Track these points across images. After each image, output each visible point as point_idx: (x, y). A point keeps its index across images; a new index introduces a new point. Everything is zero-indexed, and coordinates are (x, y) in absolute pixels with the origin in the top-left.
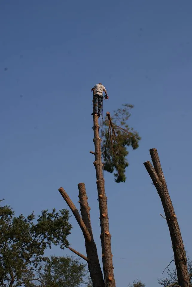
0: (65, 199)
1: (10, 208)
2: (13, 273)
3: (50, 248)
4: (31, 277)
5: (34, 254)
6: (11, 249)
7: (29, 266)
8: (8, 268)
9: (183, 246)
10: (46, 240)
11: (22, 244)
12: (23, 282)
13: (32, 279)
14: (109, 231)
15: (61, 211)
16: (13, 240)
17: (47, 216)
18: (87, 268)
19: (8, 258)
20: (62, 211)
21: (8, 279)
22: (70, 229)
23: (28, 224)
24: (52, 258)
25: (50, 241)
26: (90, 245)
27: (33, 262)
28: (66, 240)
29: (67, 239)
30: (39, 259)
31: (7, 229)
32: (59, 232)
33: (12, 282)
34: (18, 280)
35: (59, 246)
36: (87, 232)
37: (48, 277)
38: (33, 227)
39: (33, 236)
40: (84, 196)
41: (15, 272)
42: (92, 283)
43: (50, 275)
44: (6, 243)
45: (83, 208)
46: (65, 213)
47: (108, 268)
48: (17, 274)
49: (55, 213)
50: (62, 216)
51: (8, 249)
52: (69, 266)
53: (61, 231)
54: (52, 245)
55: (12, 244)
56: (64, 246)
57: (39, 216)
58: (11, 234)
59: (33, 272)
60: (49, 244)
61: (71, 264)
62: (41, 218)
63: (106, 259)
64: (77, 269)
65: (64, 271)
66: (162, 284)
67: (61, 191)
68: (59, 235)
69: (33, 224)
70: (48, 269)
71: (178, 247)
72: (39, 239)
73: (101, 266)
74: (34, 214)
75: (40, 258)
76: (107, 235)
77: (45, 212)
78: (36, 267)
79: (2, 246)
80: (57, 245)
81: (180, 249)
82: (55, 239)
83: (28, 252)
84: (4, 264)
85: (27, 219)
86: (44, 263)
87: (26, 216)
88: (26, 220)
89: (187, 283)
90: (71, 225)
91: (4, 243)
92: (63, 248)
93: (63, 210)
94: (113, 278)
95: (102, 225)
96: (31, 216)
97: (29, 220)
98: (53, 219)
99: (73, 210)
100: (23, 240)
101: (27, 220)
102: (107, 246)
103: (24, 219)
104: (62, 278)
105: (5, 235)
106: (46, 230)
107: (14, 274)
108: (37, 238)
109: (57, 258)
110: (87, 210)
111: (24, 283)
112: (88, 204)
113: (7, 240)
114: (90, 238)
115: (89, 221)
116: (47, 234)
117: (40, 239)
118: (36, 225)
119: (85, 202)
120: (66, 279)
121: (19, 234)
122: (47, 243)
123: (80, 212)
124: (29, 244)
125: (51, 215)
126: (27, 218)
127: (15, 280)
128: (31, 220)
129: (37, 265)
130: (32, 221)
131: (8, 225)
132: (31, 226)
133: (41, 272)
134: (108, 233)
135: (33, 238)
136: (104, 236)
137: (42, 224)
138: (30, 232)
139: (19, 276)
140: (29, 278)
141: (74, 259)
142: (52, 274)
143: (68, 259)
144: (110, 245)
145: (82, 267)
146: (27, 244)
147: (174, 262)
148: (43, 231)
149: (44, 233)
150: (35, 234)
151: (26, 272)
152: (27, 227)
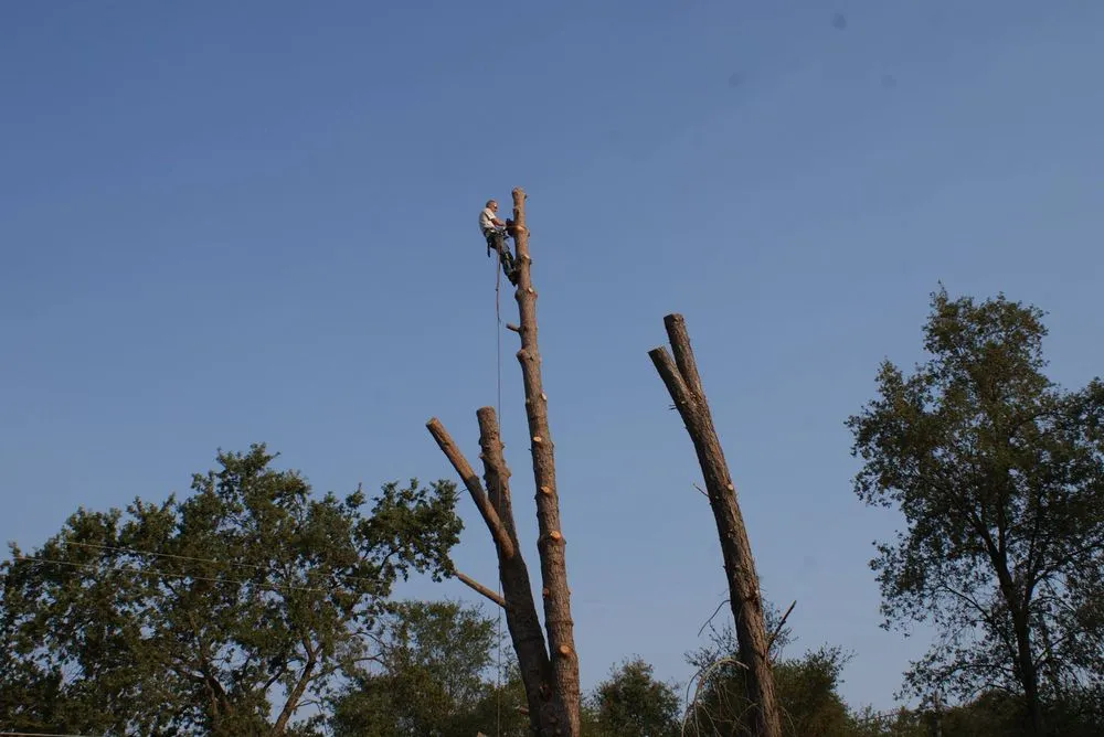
0: (443, 449)
1: (300, 478)
2: (313, 642)
3: (405, 579)
4: (359, 652)
5: (364, 595)
6: (305, 581)
7: (352, 626)
8: (298, 631)
9: (752, 563)
10: (394, 560)
11: (331, 571)
12: (337, 664)
13: (363, 657)
14: (559, 530)
15: (434, 485)
16: (309, 559)
17: (396, 500)
18: (504, 626)
19: (298, 605)
20: (438, 484)
21: (301, 659)
22: (457, 532)
23: (349, 517)
24: (408, 604)
25: (407, 563)
26: (511, 567)
27: (363, 614)
28: (447, 558)
29: (450, 555)
30: (376, 608)
31: (293, 532)
32: (428, 539)
33: (310, 666)
34: (323, 660)
35: (429, 573)
36: (504, 533)
37: (402, 654)
38: (363, 524)
39: (362, 548)
40: (493, 442)
41: (316, 639)
42: (516, 663)
43: (405, 649)
44: (291, 568)
45: (491, 471)
46: (446, 493)
47: (559, 624)
48: (322, 646)
49: (417, 491)
50: (437, 497)
51: (296, 582)
52: (454, 625)
53: (435, 536)
54: (411, 570)
55: (307, 568)
56: (440, 574)
57: (376, 499)
58: (304, 545)
59: (362, 640)
60: (403, 568)
61: (458, 620)
62: (381, 503)
63: (553, 603)
64: (476, 633)
65: (443, 639)
66: (695, 664)
67: (432, 428)
68: (429, 547)
69: (361, 517)
70: (401, 634)
71: (738, 566)
72: (377, 557)
73: (542, 620)
74: (362, 491)
75: (380, 604)
76: (556, 540)
77: (391, 486)
78: (369, 628)
79: (282, 575)
80: (423, 572)
81: (745, 571)
82: (419, 557)
83: (349, 592)
84: (287, 620)
85: (345, 505)
86: (391, 617)
87: (341, 498)
88: (341, 507)
89: (763, 658)
90: (460, 522)
91: (287, 566)
92: (439, 580)
93: (441, 483)
94: (572, 650)
95: (542, 516)
96: (355, 496)
97: (350, 506)
98: (411, 505)
99: (467, 477)
100: (335, 558)
101: (346, 507)
102: (556, 568)
103: (337, 505)
104: (438, 654)
105: (290, 546)
106: (395, 533)
107: (315, 645)
108: (371, 555)
109: (421, 605)
110: (502, 477)
111: (341, 666)
112: (503, 461)
113: (293, 559)
114: (510, 548)
115: (508, 505)
116: (397, 542)
117: (381, 556)
118: (370, 521)
119: (496, 456)
120: (448, 655)
121: (324, 543)
122: (398, 566)
123: (483, 483)
124: (350, 571)
125: (406, 495)
126: (345, 502)
127: (318, 659)
128: (355, 506)
129: (372, 622)
130: (358, 510)
131: (296, 522)
132: (355, 522)
133: (383, 639)
134: (556, 534)
135: (362, 554)
136: (547, 544)
137: (385, 518)
138: (352, 537)
139: (326, 648)
140: (355, 656)
141: (465, 608)
142: (411, 645)
143: (451, 607)
144: (563, 565)
145: (487, 625)
146: (346, 569)
147: (728, 606)
148: (389, 536)
149: (390, 541)
150: (365, 543)
151: (346, 638)
152: (345, 525)
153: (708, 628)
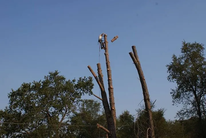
0: (91, 71)
1: (64, 77)
3: (84, 95)
4: (75, 109)
5: (76, 98)
6: (65, 96)
8: (64, 105)
9: (148, 92)
10: (82, 92)
11: (70, 94)
14: (112, 86)
16: (66, 91)
17: (82, 80)
18: (102, 104)
19: (64, 100)
21: (64, 110)
22: (93, 86)
24: (84, 100)
26: (103, 93)
27: (76, 102)
29: (92, 91)
31: (63, 87)
32: (88, 88)
33: (66, 111)
35: (88, 94)
36: (102, 87)
37: (83, 109)
38: (76, 85)
39: (76, 90)
40: (100, 70)
41: (67, 106)
42: (104, 111)
43: (84, 108)
45: (100, 75)
46: (91, 78)
47: (112, 104)
48: (68, 108)
49: (85, 79)
50: (89, 80)
52: (93, 104)
53: (89, 87)
54: (85, 93)
55: (66, 93)
56: (90, 94)
58: (65, 89)
59: (76, 106)
60: (83, 93)
62: (79, 81)
63: (111, 100)
64: (97, 105)
65: (91, 106)
66: (137, 111)
67: (88, 67)
68: (88, 89)
70: (83, 105)
71: (145, 93)
72: (79, 91)
73: (109, 103)
74: (75, 79)
75: (79, 100)
76: (112, 88)
77: (81, 78)
78: (77, 104)
79: (61, 95)
81: (147, 94)
82: (86, 91)
83: (73, 97)
84: (62, 103)
86: (81, 102)
87: (71, 80)
88: (71, 82)
90: (93, 84)
91: (62, 93)
92: (90, 95)
93: (89, 77)
94: (115, 108)
95: (109, 84)
98: (85, 81)
99: (95, 76)
100: (71, 91)
101: (72, 82)
102: (112, 93)
104: (90, 109)
105: (62, 89)
106: (81, 87)
107: (67, 107)
108: (77, 91)
109: (87, 100)
110: (102, 76)
111: (72, 111)
114: (103, 90)
115: (103, 82)
116: (82, 88)
119: (101, 73)
120: (92, 109)
121: (69, 89)
122: (82, 93)
123: (98, 77)
125: (83, 79)
127: (68, 110)
128: (74, 82)
130: (75, 83)
131: (63, 85)
132: (74, 85)
134: (112, 87)
135: (76, 91)
136: (110, 89)
137: (80, 84)
138: (74, 87)
139: (69, 108)
140: (74, 109)
141: (95, 100)
142: (85, 107)
143: (92, 100)
144: (113, 93)
145: (99, 104)
146: (73, 93)
147: (144, 100)
149: (81, 88)
150: (76, 89)
151: (73, 106)
152: (72, 85)
153: (140, 105)
